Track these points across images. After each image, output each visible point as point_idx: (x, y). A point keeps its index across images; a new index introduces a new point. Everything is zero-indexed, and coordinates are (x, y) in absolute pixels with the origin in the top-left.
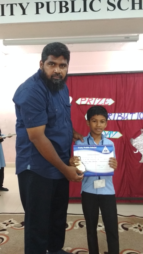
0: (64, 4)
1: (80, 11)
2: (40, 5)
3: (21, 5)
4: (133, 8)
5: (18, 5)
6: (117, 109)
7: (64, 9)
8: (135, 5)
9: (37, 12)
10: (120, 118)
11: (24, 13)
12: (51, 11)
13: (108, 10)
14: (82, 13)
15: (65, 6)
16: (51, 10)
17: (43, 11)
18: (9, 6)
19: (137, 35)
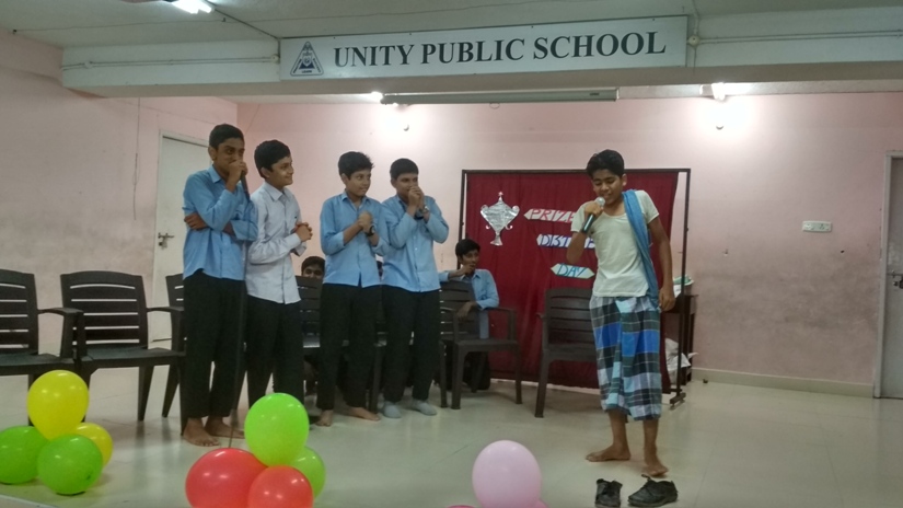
0: (466, 47)
1: (490, 59)
2: (429, 49)
3: (401, 48)
4: (577, 54)
5: (397, 48)
7: (466, 56)
8: (581, 49)
9: (425, 61)
11: (405, 62)
12: (445, 59)
13: (535, 57)
14: (495, 62)
15: (467, 51)
16: (447, 57)
17: (434, 58)
18: (384, 49)
19: (613, 88)
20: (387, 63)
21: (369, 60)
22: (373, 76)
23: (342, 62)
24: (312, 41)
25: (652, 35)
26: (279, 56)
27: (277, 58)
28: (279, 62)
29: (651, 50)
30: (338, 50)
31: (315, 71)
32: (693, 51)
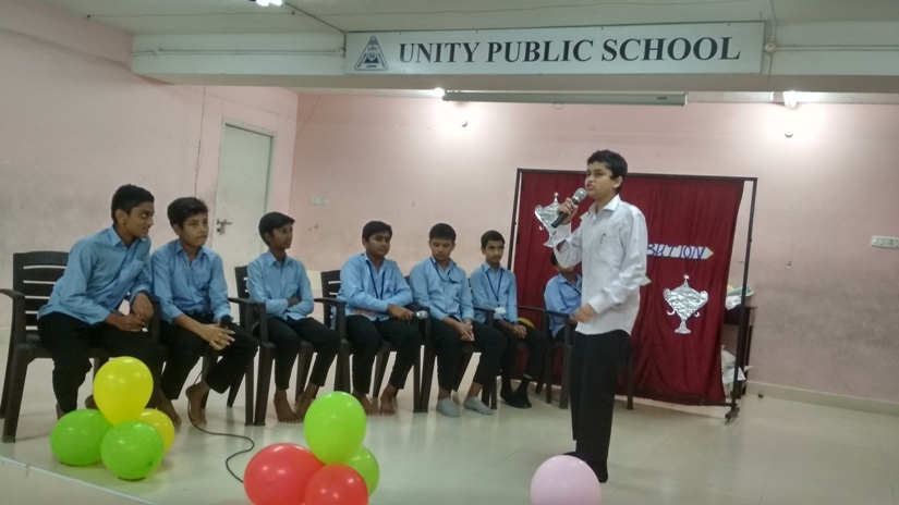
0: (533, 47)
1: (557, 60)
2: (495, 47)
3: (467, 45)
4: (647, 57)
5: (463, 46)
7: (532, 55)
8: (651, 52)
9: (490, 59)
11: (470, 59)
13: (603, 58)
14: (561, 63)
15: (534, 51)
16: (512, 57)
17: (499, 56)
18: (449, 46)
19: (683, 93)
20: (452, 59)
21: (434, 56)
22: (437, 73)
23: (407, 57)
24: (379, 36)
25: (726, 41)
26: (344, 49)
27: (342, 52)
28: (344, 56)
29: (724, 56)
30: (403, 46)
31: (379, 66)
32: (768, 58)
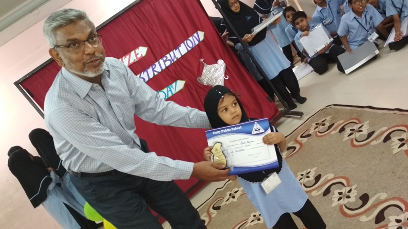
6: (156, 55)
10: (168, 63)
